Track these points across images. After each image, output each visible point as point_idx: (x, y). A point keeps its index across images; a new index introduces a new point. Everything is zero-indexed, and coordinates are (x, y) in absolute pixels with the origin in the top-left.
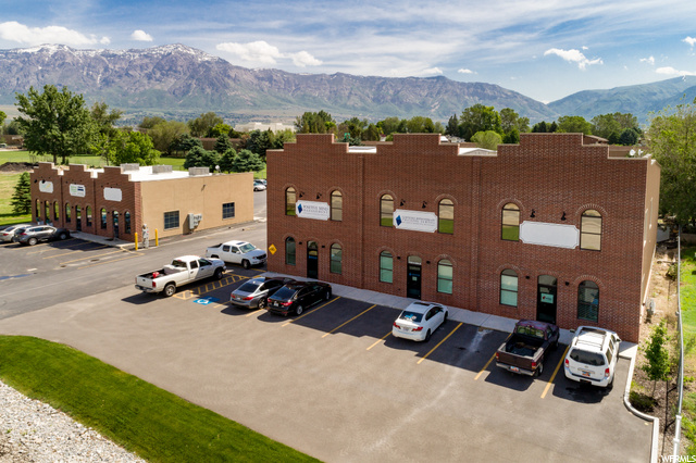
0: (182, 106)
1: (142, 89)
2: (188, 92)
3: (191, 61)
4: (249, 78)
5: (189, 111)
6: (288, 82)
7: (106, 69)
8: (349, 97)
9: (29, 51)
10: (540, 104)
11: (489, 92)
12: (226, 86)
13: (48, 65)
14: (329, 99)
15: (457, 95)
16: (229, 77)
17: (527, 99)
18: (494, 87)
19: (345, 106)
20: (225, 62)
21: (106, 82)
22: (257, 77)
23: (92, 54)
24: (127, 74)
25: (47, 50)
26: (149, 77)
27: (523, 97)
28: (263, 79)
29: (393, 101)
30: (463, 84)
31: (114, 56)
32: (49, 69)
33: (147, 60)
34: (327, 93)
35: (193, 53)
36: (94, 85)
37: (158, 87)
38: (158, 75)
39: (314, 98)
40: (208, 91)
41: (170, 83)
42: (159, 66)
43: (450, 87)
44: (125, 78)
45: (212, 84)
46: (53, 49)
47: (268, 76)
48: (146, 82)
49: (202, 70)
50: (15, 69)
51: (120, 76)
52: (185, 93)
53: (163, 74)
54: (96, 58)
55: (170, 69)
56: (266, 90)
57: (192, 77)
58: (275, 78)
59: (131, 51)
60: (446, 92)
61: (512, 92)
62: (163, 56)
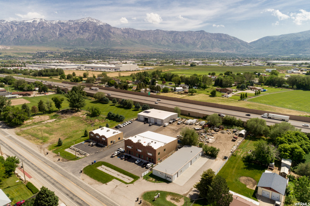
0: (92, 45)
1: (75, 38)
2: (94, 39)
3: (95, 25)
4: (119, 32)
5: (95, 48)
6: (135, 34)
7: (60, 29)
8: (162, 40)
9: (29, 21)
10: (246, 43)
11: (223, 37)
12: (110, 36)
13: (37, 28)
14: (153, 41)
15: (209, 39)
16: (111, 32)
17: (241, 41)
18: (226, 35)
19: (160, 45)
20: (109, 25)
21: (61, 35)
22: (123, 32)
23: (54, 23)
24: (69, 31)
25: (36, 21)
26: (78, 32)
27: (238, 40)
28: (125, 33)
29: (181, 42)
30: (212, 34)
31: (63, 23)
32: (37, 29)
33: (77, 25)
34: (153, 38)
35: (95, 21)
36: (56, 36)
37: (82, 37)
38: (82, 32)
39: (147, 41)
40: (103, 38)
41: (87, 35)
42: (81, 28)
43: (206, 35)
44: (68, 33)
45: (104, 36)
46: (38, 21)
47: (127, 31)
48: (76, 35)
49: (99, 29)
50: (24, 30)
51: (66, 32)
52: (93, 40)
53: (83, 31)
54: (56, 24)
55: (86, 29)
56: (126, 38)
57: (95, 32)
58: (130, 32)
59: (70, 21)
60: (204, 38)
61: (234, 37)
62: (83, 23)
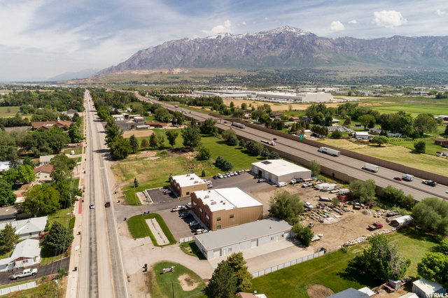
0: (286, 65)
1: (264, 56)
2: (290, 56)
3: (292, 35)
4: (328, 44)
5: (289, 69)
6: (355, 46)
7: (247, 45)
8: (401, 54)
9: (212, 38)
12: (313, 51)
13: (220, 45)
14: (385, 55)
16: (315, 45)
19: (397, 61)
20: (314, 35)
21: (247, 52)
22: (334, 44)
23: (241, 37)
24: (258, 47)
25: (220, 36)
26: (269, 48)
28: (338, 45)
29: (441, 55)
31: (252, 37)
32: (221, 47)
33: (268, 38)
34: (385, 51)
35: (294, 31)
36: (241, 54)
37: (273, 54)
38: (274, 47)
39: (374, 56)
40: (302, 55)
41: (280, 51)
42: (274, 41)
44: (256, 50)
45: (304, 51)
46: (223, 36)
47: (341, 42)
48: (266, 51)
49: (299, 42)
50: (206, 48)
51: (254, 49)
52: (288, 57)
53: (276, 46)
54: (243, 39)
55: (280, 43)
56: (339, 52)
57: (292, 47)
58: (346, 43)
59: (260, 33)
62: (277, 35)
